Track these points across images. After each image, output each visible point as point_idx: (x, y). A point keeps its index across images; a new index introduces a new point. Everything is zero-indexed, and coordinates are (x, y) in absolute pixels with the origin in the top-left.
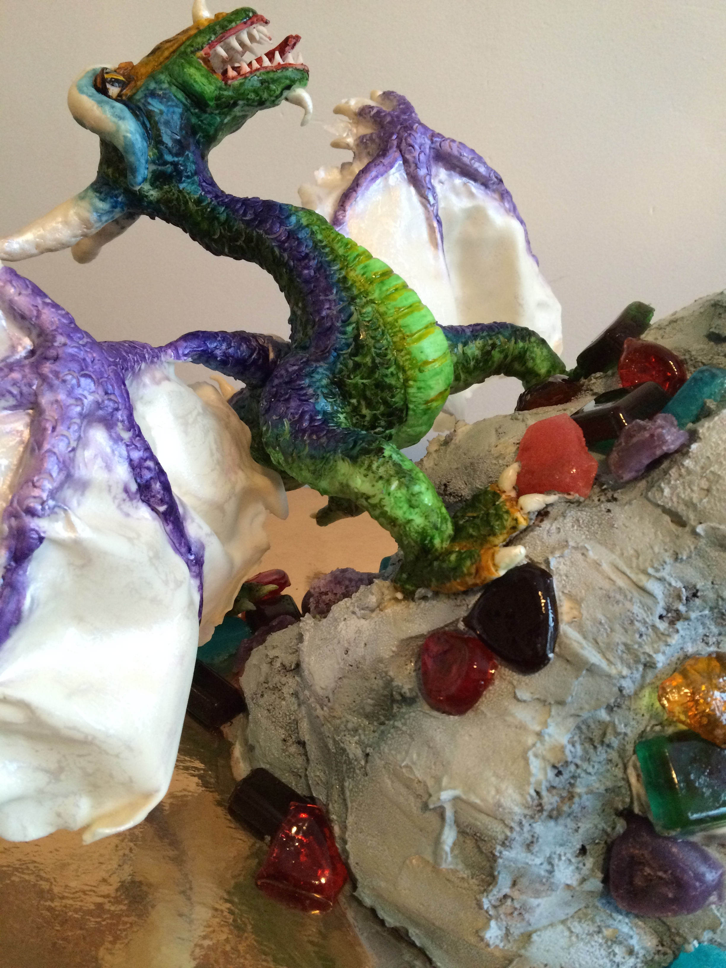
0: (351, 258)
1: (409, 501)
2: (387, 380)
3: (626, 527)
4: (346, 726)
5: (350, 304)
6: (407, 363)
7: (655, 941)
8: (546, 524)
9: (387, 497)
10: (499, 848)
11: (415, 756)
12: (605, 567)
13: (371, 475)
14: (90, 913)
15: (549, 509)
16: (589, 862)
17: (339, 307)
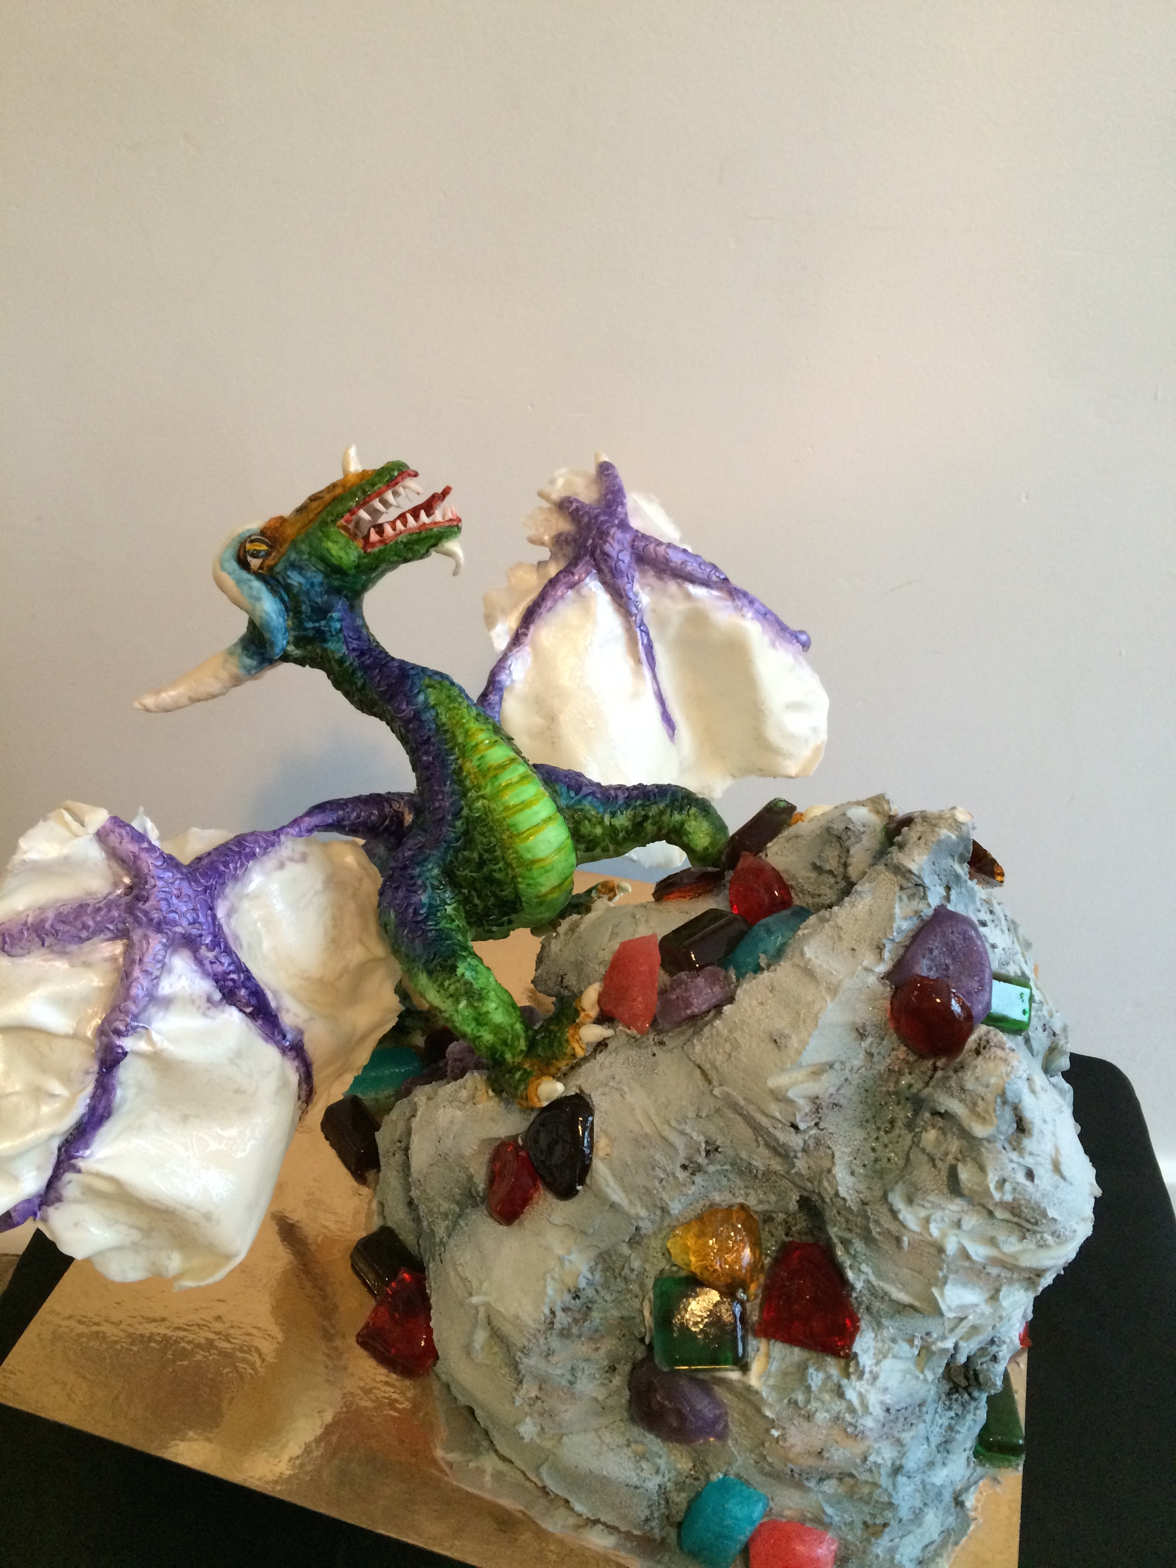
0: (469, 746)
1: (476, 1020)
2: (497, 875)
3: (665, 1074)
4: (438, 1209)
5: (461, 798)
6: (514, 861)
7: (691, 1465)
8: (600, 1057)
9: (455, 1014)
10: (519, 1354)
11: (468, 1257)
12: (638, 1111)
13: (442, 991)
14: (198, 1346)
15: (608, 1042)
16: (617, 1380)
17: (451, 800)
